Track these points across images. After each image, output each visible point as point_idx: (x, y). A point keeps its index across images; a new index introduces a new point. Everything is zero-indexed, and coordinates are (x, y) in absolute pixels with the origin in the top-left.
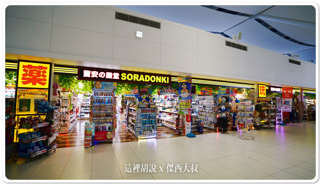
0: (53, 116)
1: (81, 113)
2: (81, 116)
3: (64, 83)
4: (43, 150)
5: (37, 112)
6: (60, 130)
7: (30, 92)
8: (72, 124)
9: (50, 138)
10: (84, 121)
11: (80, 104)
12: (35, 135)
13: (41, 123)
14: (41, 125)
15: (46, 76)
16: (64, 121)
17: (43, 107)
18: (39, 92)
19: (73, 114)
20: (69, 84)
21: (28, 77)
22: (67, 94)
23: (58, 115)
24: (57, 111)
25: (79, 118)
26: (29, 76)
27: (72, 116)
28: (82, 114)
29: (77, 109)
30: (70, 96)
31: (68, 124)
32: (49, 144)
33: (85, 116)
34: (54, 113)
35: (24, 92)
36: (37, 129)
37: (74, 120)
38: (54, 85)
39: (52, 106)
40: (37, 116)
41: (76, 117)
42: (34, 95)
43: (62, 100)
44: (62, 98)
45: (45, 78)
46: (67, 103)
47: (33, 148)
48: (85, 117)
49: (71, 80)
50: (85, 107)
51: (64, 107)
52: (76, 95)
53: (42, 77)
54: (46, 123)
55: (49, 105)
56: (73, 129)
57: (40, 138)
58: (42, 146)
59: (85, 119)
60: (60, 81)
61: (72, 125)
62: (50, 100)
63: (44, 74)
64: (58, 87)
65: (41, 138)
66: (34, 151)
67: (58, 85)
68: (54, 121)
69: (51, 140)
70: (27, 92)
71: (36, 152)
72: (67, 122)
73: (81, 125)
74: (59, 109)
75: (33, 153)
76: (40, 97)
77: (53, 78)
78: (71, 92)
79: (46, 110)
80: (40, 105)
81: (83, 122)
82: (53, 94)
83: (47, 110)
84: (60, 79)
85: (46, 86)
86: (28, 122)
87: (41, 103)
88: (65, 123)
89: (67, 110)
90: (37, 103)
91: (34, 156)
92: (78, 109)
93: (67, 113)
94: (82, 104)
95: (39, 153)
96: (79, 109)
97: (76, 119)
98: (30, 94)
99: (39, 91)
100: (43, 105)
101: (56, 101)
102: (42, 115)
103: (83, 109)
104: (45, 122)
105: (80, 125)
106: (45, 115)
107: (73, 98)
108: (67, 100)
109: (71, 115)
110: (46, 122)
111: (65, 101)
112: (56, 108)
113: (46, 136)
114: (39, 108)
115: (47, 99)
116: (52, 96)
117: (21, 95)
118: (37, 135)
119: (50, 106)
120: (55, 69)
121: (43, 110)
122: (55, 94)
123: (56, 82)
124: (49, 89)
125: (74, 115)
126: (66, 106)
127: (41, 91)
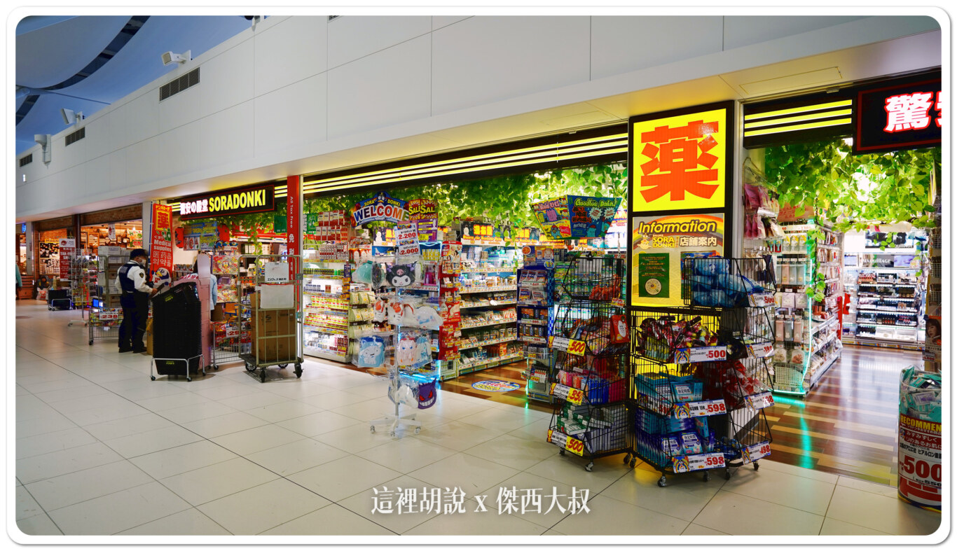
0: (747, 321)
1: (859, 315)
2: (860, 329)
3: (788, 182)
4: (714, 455)
5: (689, 302)
6: (773, 380)
7: (666, 228)
8: (821, 360)
9: (736, 411)
10: (873, 354)
11: (854, 279)
12: (685, 391)
13: (703, 345)
14: (703, 353)
15: (717, 158)
16: (790, 345)
17: (710, 282)
18: (692, 224)
19: (823, 317)
20: (810, 184)
21: (657, 172)
22: (797, 232)
23: (765, 319)
24: (762, 303)
25: (850, 337)
26: (661, 171)
27: (822, 326)
28: (865, 323)
29: (839, 300)
30: (813, 238)
31: (806, 362)
32: (732, 435)
33: (881, 331)
34: (748, 308)
35: (651, 228)
36: (692, 368)
37: (828, 346)
38: (744, 192)
39: (740, 278)
40: (691, 318)
41: (838, 332)
42: (678, 236)
43: (779, 257)
44: (777, 248)
45: (713, 168)
46: (798, 269)
47: (678, 436)
48: (877, 335)
49: (817, 162)
50: (879, 293)
51: (790, 287)
52: (836, 239)
53: (700, 168)
54: (720, 349)
55: (731, 276)
56: (825, 384)
57: (701, 404)
58: (710, 437)
59: (879, 347)
60: (770, 176)
61: (822, 364)
62: (735, 256)
63: (709, 152)
64: (763, 198)
65: (706, 404)
66: (683, 451)
67: (761, 191)
68: (751, 342)
69: (741, 418)
70: (658, 228)
71: (689, 457)
72: (803, 353)
73: (860, 373)
74: (770, 296)
75: (679, 457)
76: (698, 245)
77: (741, 163)
78: (816, 223)
79: (719, 296)
80: (699, 273)
81: (869, 356)
82: (745, 230)
83: (724, 296)
84: (767, 167)
85: (718, 200)
86: (661, 337)
87: (702, 268)
88: (794, 354)
89: (798, 301)
90: (690, 266)
91: (682, 470)
92: (844, 298)
93: (799, 312)
94: (863, 278)
95: (699, 462)
96: (851, 298)
97: (839, 342)
98: (665, 234)
99: (695, 221)
100: (710, 276)
101: (756, 261)
102: (707, 313)
103: (867, 299)
104: (715, 344)
105: (855, 369)
106: (717, 314)
107: (823, 250)
108: (800, 260)
109: (817, 322)
110: (719, 345)
111: (791, 263)
112: (758, 290)
113: (722, 401)
114: (696, 287)
115: (720, 251)
116: (740, 240)
117: (642, 239)
118: (693, 392)
119: (735, 280)
120: (748, 126)
121: (708, 295)
122: (751, 231)
123: (753, 179)
124: (727, 210)
125: (831, 322)
126: (795, 283)
127: (701, 219)
